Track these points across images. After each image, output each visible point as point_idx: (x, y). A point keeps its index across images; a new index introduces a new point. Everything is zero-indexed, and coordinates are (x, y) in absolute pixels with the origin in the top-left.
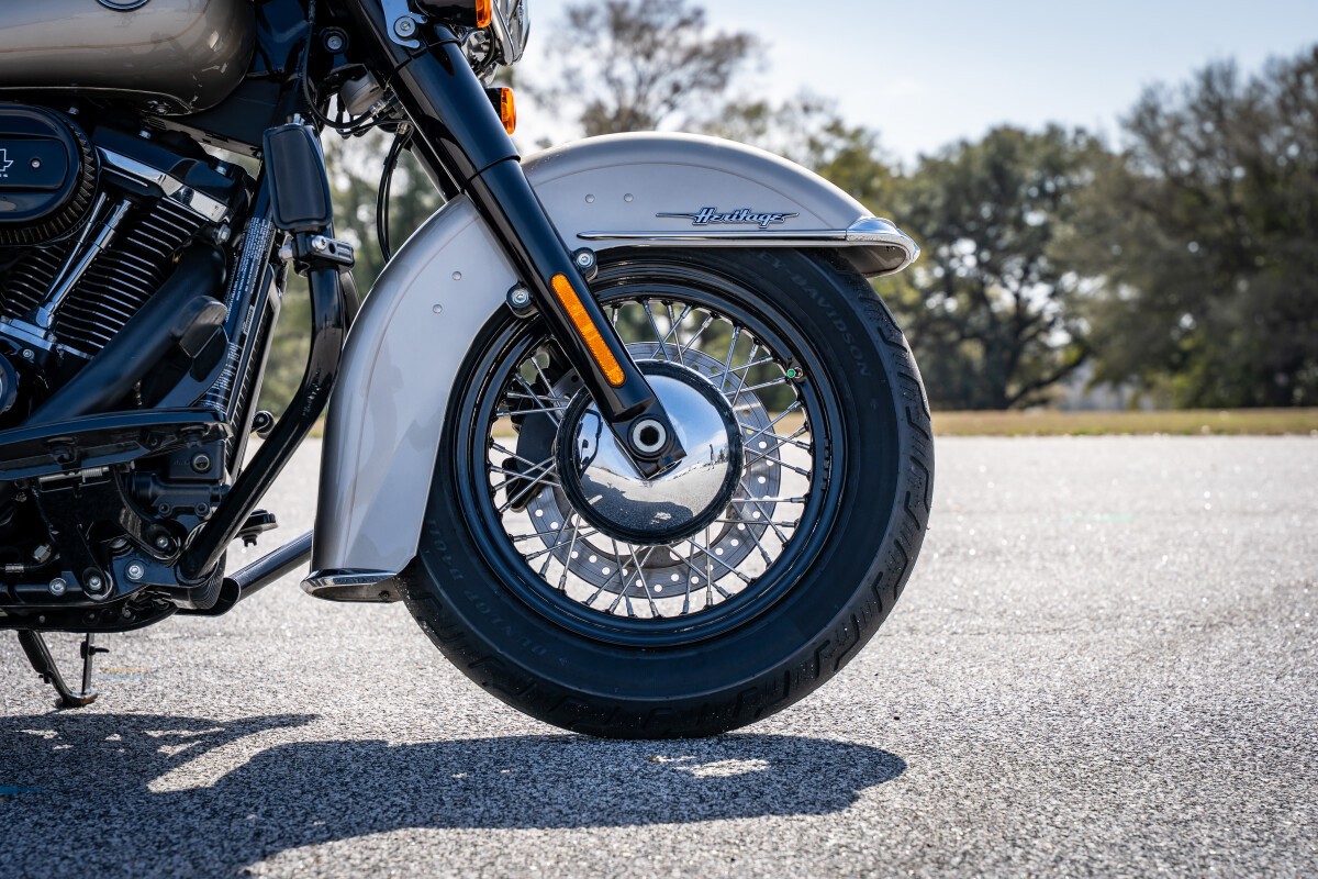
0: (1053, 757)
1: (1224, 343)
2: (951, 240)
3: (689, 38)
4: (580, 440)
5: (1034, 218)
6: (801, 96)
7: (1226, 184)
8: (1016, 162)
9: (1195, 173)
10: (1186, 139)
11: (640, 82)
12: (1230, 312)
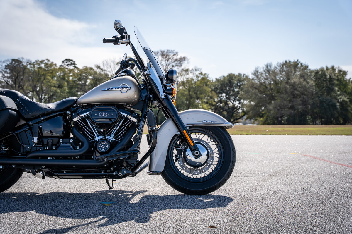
0: (253, 199)
1: (270, 113)
2: (221, 93)
3: (175, 57)
4: (186, 153)
5: (236, 90)
6: (195, 68)
7: (270, 84)
8: (233, 80)
9: (265, 82)
10: (263, 76)
11: (167, 65)
12: (271, 107)
